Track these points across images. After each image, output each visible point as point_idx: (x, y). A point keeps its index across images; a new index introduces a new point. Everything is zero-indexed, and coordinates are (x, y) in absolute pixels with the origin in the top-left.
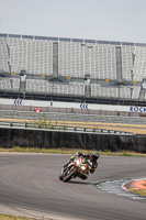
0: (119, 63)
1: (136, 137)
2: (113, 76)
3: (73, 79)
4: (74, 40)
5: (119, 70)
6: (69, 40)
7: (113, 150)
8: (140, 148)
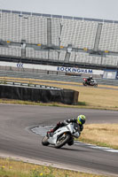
0: (49, 31)
1: (63, 92)
2: (45, 42)
3: (12, 43)
4: (13, 12)
5: (49, 37)
6: (9, 12)
7: (44, 101)
8: (66, 100)
